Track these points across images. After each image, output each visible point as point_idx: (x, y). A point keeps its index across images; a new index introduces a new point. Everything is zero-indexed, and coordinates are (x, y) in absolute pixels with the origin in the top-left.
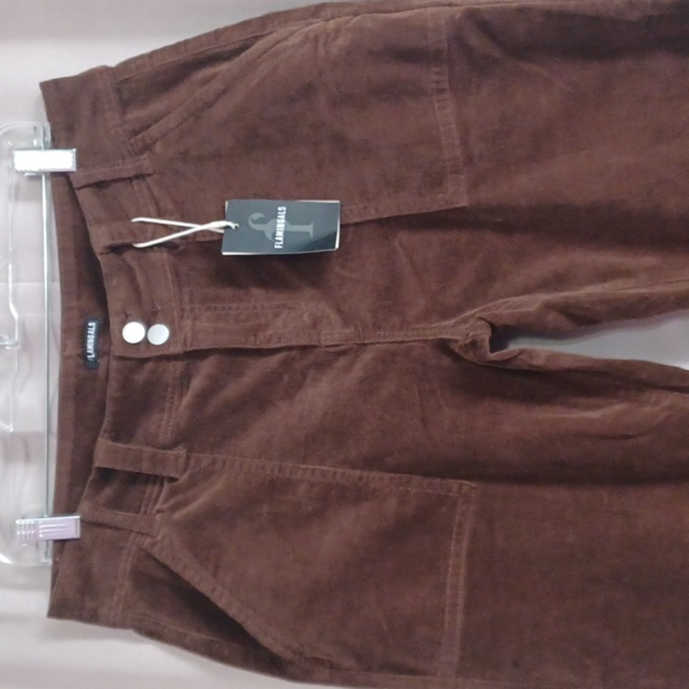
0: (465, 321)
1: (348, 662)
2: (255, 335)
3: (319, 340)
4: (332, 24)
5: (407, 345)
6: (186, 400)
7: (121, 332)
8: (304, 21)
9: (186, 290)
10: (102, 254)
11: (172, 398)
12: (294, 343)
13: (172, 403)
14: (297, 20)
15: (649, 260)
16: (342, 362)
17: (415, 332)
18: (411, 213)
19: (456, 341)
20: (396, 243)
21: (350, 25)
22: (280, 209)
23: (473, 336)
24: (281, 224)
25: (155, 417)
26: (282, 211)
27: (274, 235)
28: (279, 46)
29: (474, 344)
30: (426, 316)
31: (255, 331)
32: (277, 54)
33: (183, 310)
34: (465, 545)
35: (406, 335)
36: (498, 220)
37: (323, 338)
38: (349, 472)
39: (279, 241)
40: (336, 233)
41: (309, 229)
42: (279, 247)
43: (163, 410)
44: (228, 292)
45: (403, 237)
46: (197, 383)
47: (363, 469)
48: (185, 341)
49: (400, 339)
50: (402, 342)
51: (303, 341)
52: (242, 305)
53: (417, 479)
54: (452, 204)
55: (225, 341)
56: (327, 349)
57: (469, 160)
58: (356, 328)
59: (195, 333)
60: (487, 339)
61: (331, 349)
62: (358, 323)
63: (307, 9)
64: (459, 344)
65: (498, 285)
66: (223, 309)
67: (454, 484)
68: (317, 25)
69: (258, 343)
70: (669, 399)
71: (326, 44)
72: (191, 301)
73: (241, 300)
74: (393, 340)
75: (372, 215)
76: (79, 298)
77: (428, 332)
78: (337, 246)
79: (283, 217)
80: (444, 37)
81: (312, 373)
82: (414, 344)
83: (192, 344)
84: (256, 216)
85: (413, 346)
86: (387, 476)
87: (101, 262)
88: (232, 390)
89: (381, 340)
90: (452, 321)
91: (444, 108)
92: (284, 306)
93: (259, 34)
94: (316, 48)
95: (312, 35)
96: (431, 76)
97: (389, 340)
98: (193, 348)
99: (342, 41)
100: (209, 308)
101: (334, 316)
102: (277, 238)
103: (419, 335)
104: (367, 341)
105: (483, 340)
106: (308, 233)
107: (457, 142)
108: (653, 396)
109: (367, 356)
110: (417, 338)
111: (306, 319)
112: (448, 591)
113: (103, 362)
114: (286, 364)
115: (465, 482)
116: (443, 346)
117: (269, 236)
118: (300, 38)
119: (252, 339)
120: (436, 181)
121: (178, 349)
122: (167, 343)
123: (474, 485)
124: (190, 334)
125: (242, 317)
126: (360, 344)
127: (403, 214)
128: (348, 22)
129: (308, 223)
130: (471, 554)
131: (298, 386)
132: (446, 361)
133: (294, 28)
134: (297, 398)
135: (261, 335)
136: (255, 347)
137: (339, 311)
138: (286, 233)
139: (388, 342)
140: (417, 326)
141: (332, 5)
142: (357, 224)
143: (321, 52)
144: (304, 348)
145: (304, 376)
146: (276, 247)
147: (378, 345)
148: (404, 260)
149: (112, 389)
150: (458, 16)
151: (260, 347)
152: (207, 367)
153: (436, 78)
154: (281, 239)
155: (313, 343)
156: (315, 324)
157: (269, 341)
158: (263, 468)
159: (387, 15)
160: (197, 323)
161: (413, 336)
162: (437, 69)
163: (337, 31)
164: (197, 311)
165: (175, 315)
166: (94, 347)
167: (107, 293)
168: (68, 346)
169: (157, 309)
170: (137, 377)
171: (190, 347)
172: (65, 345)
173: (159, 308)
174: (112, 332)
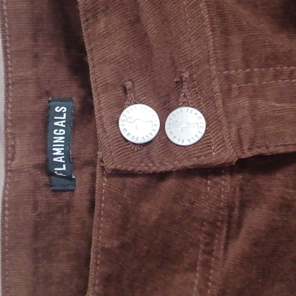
164: (256, 80)
165: (217, 88)
166: (66, 153)
167: (88, 48)
168: (17, 149)
169: (181, 78)
170: (145, 208)
171: (250, 149)
172: (13, 146)
173: (186, 75)
174: (98, 122)
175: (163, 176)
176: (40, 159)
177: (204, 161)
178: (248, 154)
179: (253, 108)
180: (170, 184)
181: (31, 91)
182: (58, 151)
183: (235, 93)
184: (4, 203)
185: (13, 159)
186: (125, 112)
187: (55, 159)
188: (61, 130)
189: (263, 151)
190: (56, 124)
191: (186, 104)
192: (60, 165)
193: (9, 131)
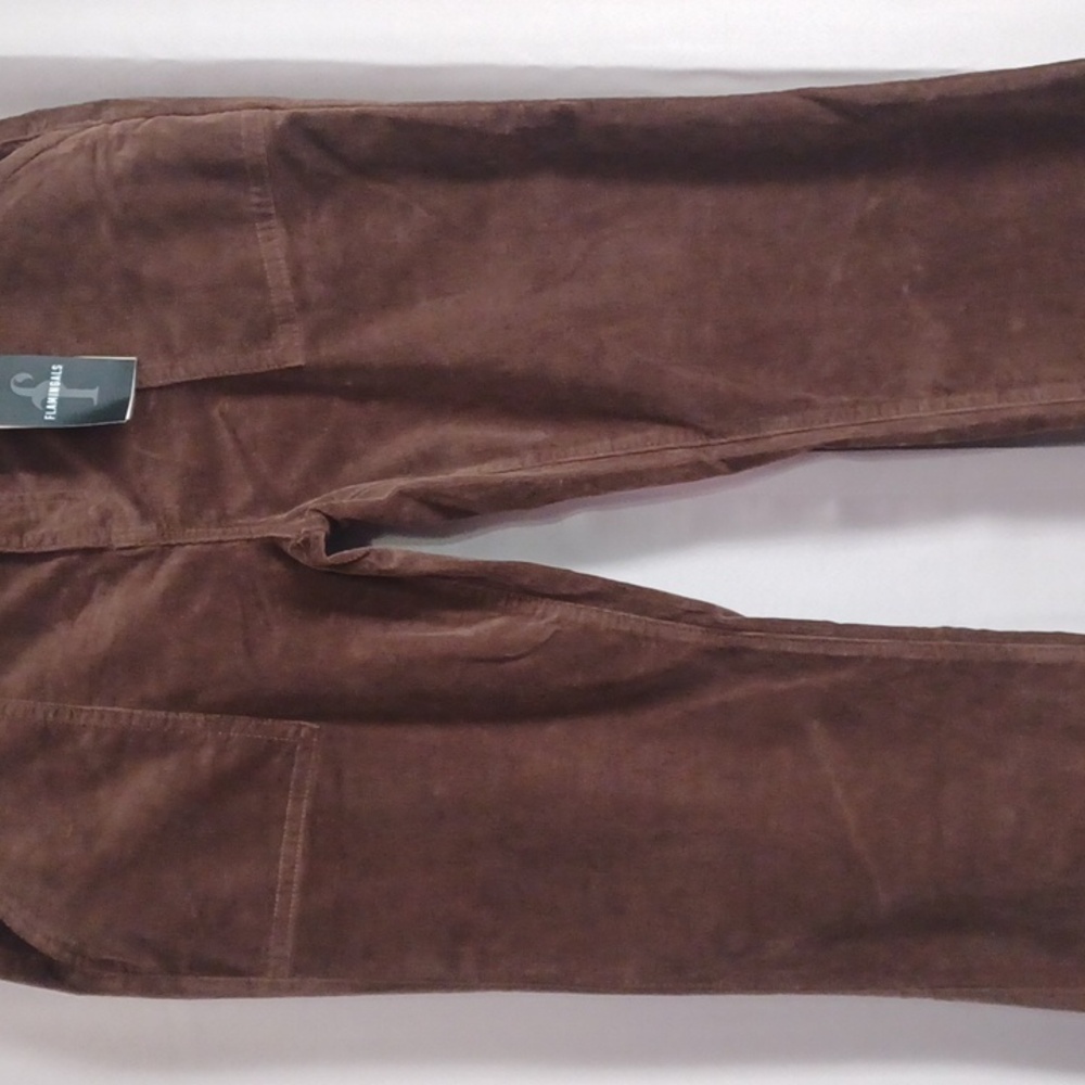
0: (300, 514)
1: (148, 963)
2: (21, 536)
3: (110, 539)
4: (115, 128)
5: (226, 545)
8: (79, 124)
12: (73, 544)
14: (70, 121)
15: (538, 435)
16: (139, 570)
17: (237, 529)
18: (233, 373)
19: (288, 540)
20: (215, 412)
21: (138, 131)
22: (54, 368)
23: (307, 532)
24: (55, 389)
26: (58, 371)
27: (45, 402)
28: (43, 155)
29: (306, 544)
30: (252, 508)
31: (20, 530)
32: (41, 165)
34: (306, 804)
35: (224, 533)
36: (349, 383)
37: (114, 538)
38: (150, 714)
39: (52, 410)
40: (128, 399)
41: (93, 394)
42: (50, 418)
45: (224, 406)
47: (168, 709)
49: (216, 538)
50: (220, 542)
51: (88, 542)
52: (5, 496)
53: (241, 721)
54: (285, 362)
56: (118, 553)
57: (303, 305)
58: (159, 525)
60: (323, 536)
61: (125, 553)
62: (161, 518)
63: (83, 107)
64: (292, 542)
65: (349, 468)
67: (290, 727)
68: (95, 129)
69: (25, 545)
70: (557, 611)
71: (107, 152)
74: (207, 539)
75: (181, 375)
77: (253, 529)
78: (128, 417)
79: (58, 378)
80: (262, 150)
81: (100, 585)
82: (234, 544)
84: (22, 377)
85: (234, 547)
86: (201, 718)
89: (192, 540)
90: (285, 515)
91: (270, 239)
92: (62, 496)
93: (21, 137)
94: (94, 158)
95: (88, 142)
96: (251, 198)
97: (202, 539)
99: (127, 152)
101: (128, 509)
102: (48, 407)
103: (240, 533)
104: (173, 542)
105: (317, 538)
106: (91, 400)
107: (287, 282)
108: (541, 606)
109: (175, 560)
110: (239, 537)
111: (92, 512)
112: (282, 865)
114: (63, 575)
115: (302, 723)
116: (273, 547)
117: (37, 404)
118: (73, 146)
119: (15, 540)
120: (262, 332)
123: (315, 726)
126: (163, 546)
127: (221, 374)
128: (137, 125)
129: (93, 388)
130: (311, 817)
131: (82, 601)
132: (276, 566)
133: (66, 132)
134: (80, 618)
135: (29, 536)
136: (20, 551)
137: (137, 502)
138: (61, 401)
139: (201, 543)
140: (240, 521)
141: (117, 103)
142: (161, 388)
143: (101, 164)
144: (88, 552)
145: (91, 589)
146: (46, 418)
147: (188, 547)
148: (225, 435)
150: (279, 123)
151: (27, 550)
153: (256, 200)
154: (53, 407)
155: (101, 545)
156: (105, 519)
157: (40, 542)
158: (34, 711)
159: (188, 118)
161: (233, 533)
162: (258, 189)
163: (121, 138)
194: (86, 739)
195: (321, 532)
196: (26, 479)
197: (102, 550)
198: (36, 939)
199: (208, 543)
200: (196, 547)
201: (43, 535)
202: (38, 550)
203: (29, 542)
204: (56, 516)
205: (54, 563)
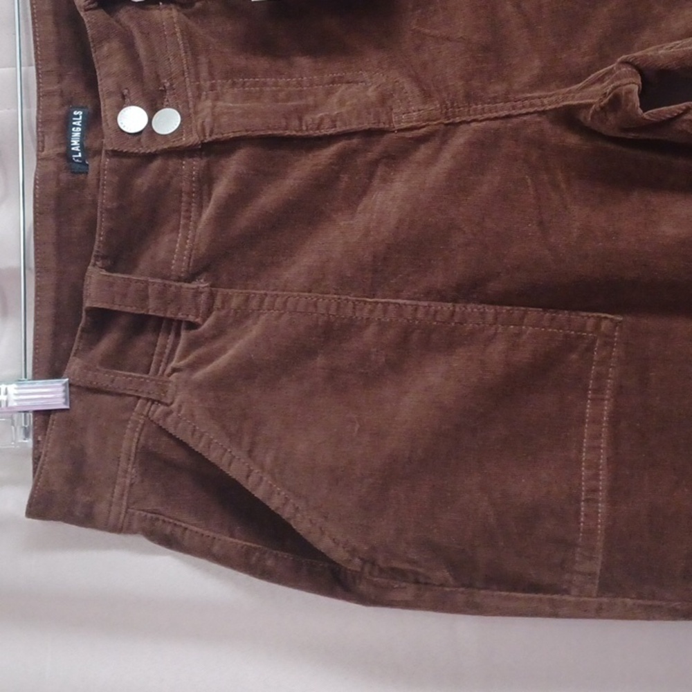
0: (600, 79)
1: (443, 574)
2: (300, 119)
3: (390, 122)
5: (515, 121)
6: (208, 212)
7: (116, 119)
9: (203, 59)
10: (86, 10)
11: (188, 211)
12: (354, 126)
13: (189, 218)
16: (423, 152)
17: (527, 102)
19: (589, 106)
23: (614, 90)
25: (165, 239)
29: (615, 102)
30: (541, 83)
31: (300, 113)
33: (199, 88)
34: (607, 407)
35: (514, 108)
37: (394, 119)
38: (435, 306)
43: (176, 229)
44: (262, 63)
46: (221, 189)
47: (455, 301)
48: (203, 129)
49: (505, 113)
50: (509, 117)
52: (282, 81)
53: (533, 313)
55: (258, 126)
56: (400, 133)
58: (442, 103)
59: (215, 118)
60: (636, 88)
61: (408, 135)
62: (444, 95)
64: (594, 107)
66: (255, 85)
67: (588, 319)
69: (304, 128)
72: (211, 76)
73: (279, 73)
74: (495, 115)
76: (61, 77)
77: (546, 101)
81: (380, 171)
82: (525, 118)
83: (211, 133)
85: (525, 121)
86: (490, 310)
87: (86, 20)
88: (270, 198)
89: (479, 117)
92: (341, 80)
98: (214, 137)
100: (234, 84)
101: (408, 86)
103: (532, 105)
104: (458, 120)
105: (630, 92)
109: (459, 140)
110: (531, 110)
111: (371, 93)
112: (584, 472)
113: (93, 164)
114: (343, 159)
115: (603, 315)
116: (568, 117)
119: (295, 123)
121: (192, 139)
122: (179, 132)
123: (619, 318)
124: (208, 120)
125: (282, 95)
126: (447, 125)
130: (615, 420)
131: (365, 191)
134: (360, 208)
135: (308, 118)
136: (300, 134)
137: (417, 79)
139: (488, 119)
140: (529, 95)
144: (371, 134)
145: (371, 176)
147: (474, 125)
149: (105, 199)
151: (306, 133)
152: (234, 166)
155: (381, 126)
156: (383, 99)
157: (319, 126)
158: (315, 305)
160: (220, 104)
161: (524, 107)
164: (219, 88)
165: (190, 94)
166: (81, 143)
167: (96, 66)
168: (46, 144)
169: (164, 87)
170: (139, 181)
171: (210, 136)
172: (43, 142)
173: (167, 85)
174: (103, 119)
175: (151, 157)
176: (62, 149)
177: (177, 144)
178: (208, 139)
179: (214, 107)
180: (156, 164)
181: (57, 101)
182: (75, 142)
183: (203, 97)
184: (35, 180)
185: (43, 151)
186: (122, 111)
187: (73, 149)
188: (78, 128)
189: (219, 136)
190: (74, 123)
191: (168, 106)
192: (77, 153)
193: (39, 130)
194: (370, 333)
195: (634, 86)
196: (304, 62)
197: (382, 132)
198: (324, 544)
199: (496, 118)
200: (484, 123)
201: (322, 119)
202: (318, 133)
203: (309, 125)
204: (334, 99)
205: (333, 149)
